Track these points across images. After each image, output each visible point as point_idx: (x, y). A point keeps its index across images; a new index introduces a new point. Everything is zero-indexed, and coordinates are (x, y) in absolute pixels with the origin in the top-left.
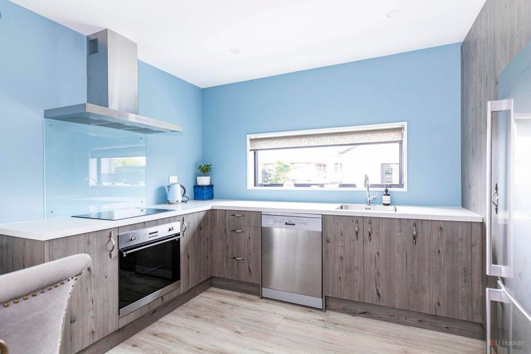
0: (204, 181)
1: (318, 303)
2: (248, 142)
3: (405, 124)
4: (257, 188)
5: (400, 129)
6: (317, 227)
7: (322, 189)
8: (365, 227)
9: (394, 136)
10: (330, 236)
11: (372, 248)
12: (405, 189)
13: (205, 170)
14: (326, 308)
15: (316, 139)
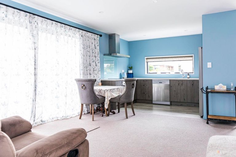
0: (131, 72)
1: (169, 103)
2: (145, 59)
3: (193, 55)
4: (148, 74)
5: (192, 56)
6: (168, 83)
7: (169, 74)
8: (180, 83)
9: (191, 58)
10: (172, 85)
11: (183, 87)
12: (194, 74)
13: (130, 68)
14: (171, 105)
15: (167, 59)
